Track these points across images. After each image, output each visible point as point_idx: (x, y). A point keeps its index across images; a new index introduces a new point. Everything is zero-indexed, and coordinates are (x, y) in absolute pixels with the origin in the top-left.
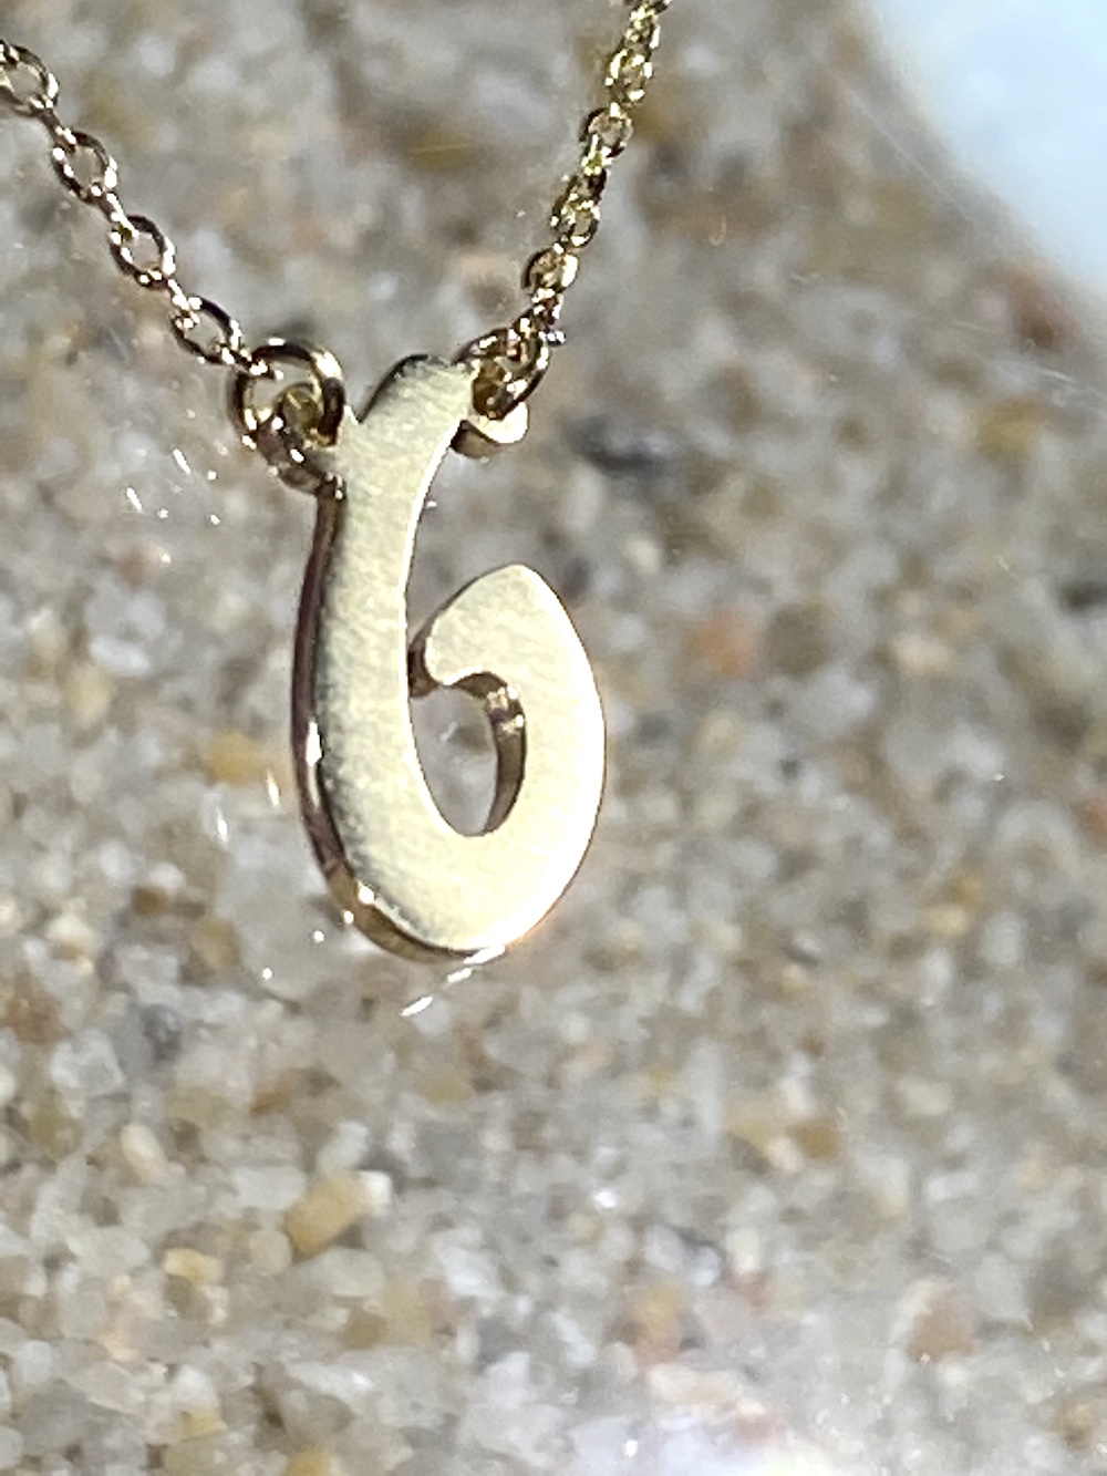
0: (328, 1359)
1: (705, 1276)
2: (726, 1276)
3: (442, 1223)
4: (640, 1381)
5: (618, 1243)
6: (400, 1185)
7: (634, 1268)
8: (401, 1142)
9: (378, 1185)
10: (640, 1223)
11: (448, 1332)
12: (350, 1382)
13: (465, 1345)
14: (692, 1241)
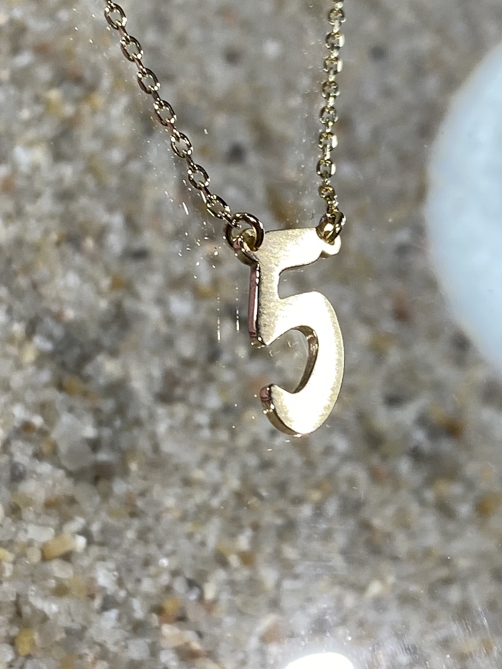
0: (45, 597)
1: (193, 596)
2: (201, 598)
3: (102, 559)
4: (159, 629)
5: (165, 579)
6: (90, 542)
7: (168, 589)
8: (95, 528)
9: (81, 541)
10: (175, 573)
11: (92, 597)
12: (51, 607)
13: (97, 603)
14: (192, 584)
